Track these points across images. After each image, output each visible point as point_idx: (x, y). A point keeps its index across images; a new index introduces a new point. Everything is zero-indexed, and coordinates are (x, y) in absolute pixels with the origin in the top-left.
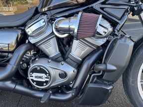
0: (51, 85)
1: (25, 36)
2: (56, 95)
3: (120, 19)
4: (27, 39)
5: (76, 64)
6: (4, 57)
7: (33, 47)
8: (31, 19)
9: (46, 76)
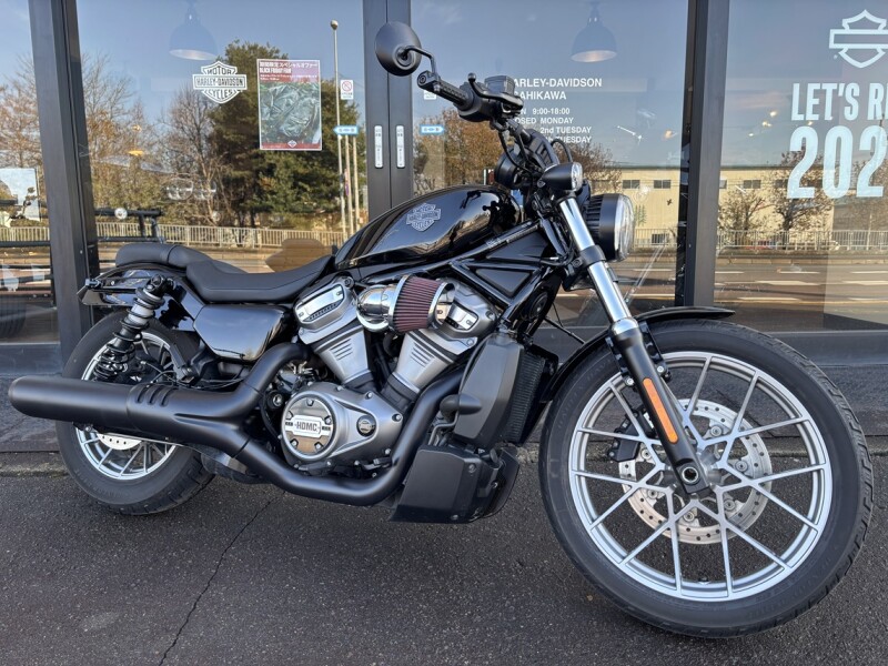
0: (333, 450)
1: (291, 325)
2: (347, 483)
3: (513, 296)
4: (296, 333)
5: (403, 400)
6: (230, 376)
7: (305, 356)
8: (312, 284)
9: (323, 424)
